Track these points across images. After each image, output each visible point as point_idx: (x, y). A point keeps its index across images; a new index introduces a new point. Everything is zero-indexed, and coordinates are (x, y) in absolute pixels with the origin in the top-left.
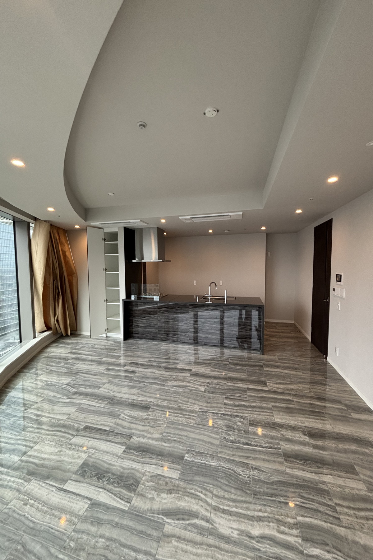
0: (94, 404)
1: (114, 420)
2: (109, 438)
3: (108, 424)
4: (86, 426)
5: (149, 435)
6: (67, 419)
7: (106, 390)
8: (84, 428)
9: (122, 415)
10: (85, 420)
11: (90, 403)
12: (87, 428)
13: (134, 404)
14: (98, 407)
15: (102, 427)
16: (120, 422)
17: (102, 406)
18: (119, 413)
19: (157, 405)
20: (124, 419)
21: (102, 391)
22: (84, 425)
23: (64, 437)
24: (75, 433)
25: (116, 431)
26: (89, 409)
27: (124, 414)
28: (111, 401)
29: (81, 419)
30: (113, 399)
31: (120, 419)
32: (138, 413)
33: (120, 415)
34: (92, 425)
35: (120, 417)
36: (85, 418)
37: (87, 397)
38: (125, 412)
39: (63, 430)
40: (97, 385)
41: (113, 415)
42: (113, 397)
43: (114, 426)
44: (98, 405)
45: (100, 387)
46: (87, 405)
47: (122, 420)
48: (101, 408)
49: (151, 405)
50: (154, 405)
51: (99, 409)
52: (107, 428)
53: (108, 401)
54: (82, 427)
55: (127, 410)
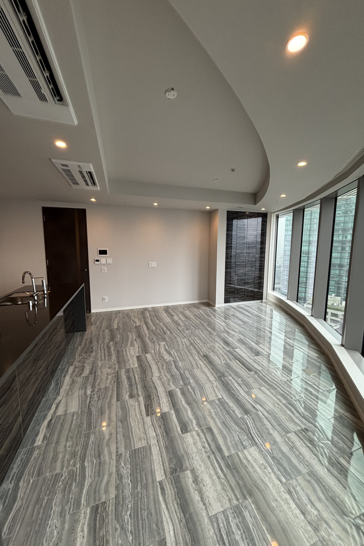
0: (236, 384)
1: (231, 363)
2: (240, 357)
3: (235, 363)
4: (249, 371)
5: (220, 346)
6: (262, 386)
7: (217, 391)
8: (251, 371)
9: (223, 362)
10: (249, 376)
11: (239, 388)
12: (250, 370)
13: (209, 363)
14: (234, 379)
15: (240, 364)
16: (227, 359)
17: (230, 378)
18: (224, 365)
19: (198, 353)
20: (224, 360)
21: (221, 394)
22: (250, 373)
23: (266, 374)
24: (258, 372)
25: (233, 357)
26: (242, 383)
27: (221, 362)
28: (221, 377)
29: (251, 378)
30: (219, 378)
31: (227, 361)
32: (214, 357)
33: (225, 363)
34: (245, 369)
35: (226, 362)
36: (248, 377)
37: (238, 396)
38: (220, 363)
39: (266, 379)
40: (219, 407)
41: (229, 366)
42: (218, 379)
43: (232, 360)
44: (233, 381)
45: (219, 400)
46: (242, 387)
47: (226, 360)
48: (233, 377)
49: (201, 356)
50: (200, 354)
51: (234, 377)
52: (237, 361)
53: (224, 379)
54: (253, 372)
55: (218, 363)
